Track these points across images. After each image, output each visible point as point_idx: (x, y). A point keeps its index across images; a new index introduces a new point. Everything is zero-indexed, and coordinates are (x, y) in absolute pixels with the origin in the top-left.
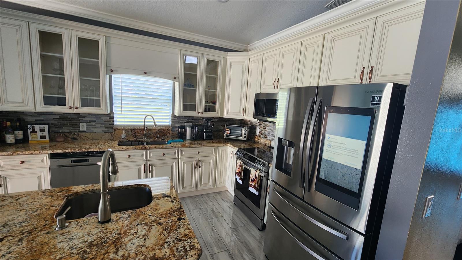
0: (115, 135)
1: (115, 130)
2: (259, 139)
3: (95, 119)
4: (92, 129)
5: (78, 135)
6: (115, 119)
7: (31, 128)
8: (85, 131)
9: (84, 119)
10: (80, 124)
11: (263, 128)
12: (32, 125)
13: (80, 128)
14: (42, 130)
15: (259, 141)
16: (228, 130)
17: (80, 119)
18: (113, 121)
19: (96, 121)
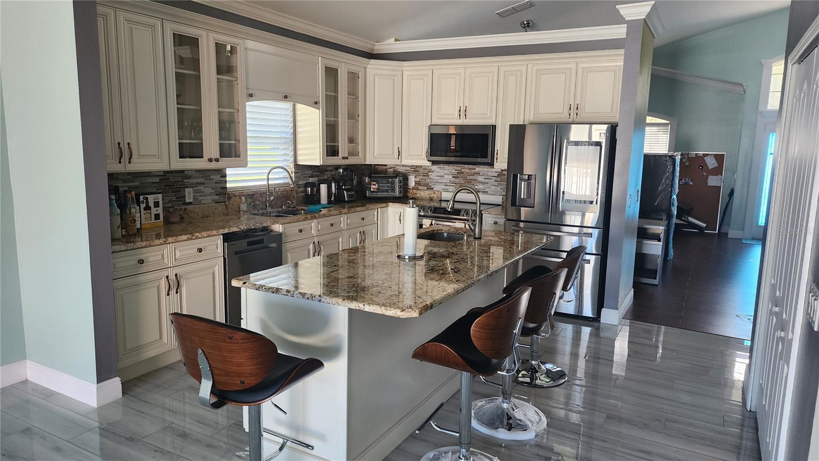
0: (230, 206)
1: (229, 198)
2: (417, 192)
3: (202, 180)
4: (200, 198)
5: (185, 209)
6: (228, 179)
7: (145, 201)
8: (190, 203)
9: (189, 181)
10: (186, 189)
11: (423, 176)
12: (146, 196)
13: (185, 197)
14: (156, 204)
15: (418, 195)
16: (374, 184)
17: (185, 181)
18: (226, 182)
19: (204, 183)
